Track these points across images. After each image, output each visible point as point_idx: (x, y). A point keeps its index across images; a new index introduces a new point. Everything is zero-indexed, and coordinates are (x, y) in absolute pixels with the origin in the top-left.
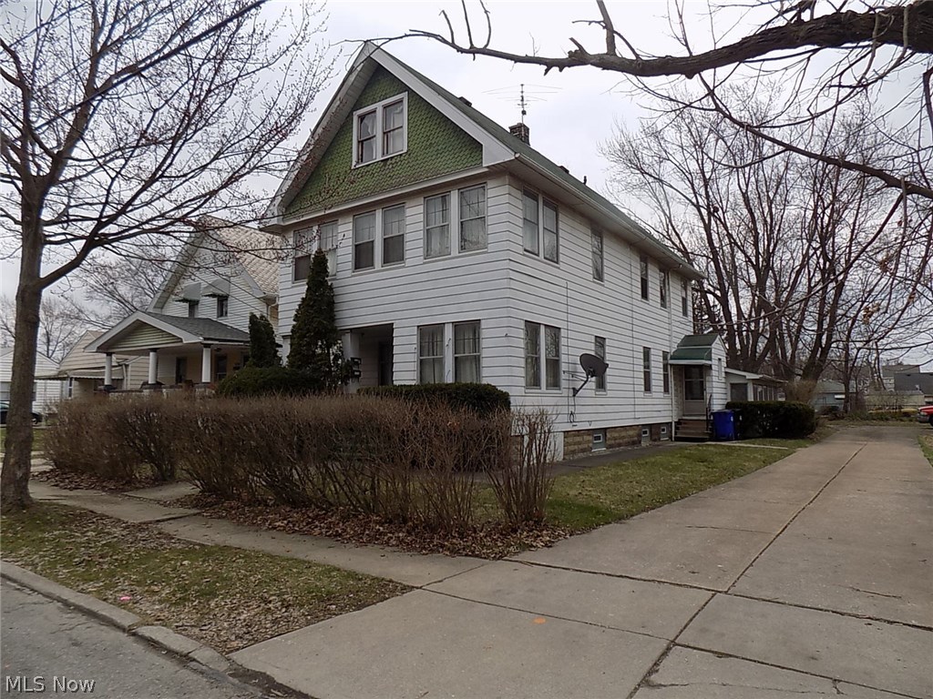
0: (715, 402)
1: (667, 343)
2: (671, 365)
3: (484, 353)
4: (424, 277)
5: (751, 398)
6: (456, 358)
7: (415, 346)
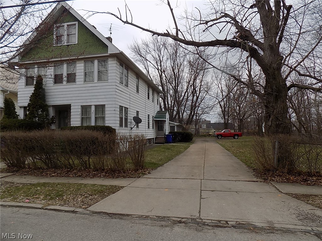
0: (167, 131)
1: (153, 113)
2: (154, 120)
3: (106, 116)
4: (84, 89)
5: (176, 131)
6: (96, 117)
7: (80, 112)
